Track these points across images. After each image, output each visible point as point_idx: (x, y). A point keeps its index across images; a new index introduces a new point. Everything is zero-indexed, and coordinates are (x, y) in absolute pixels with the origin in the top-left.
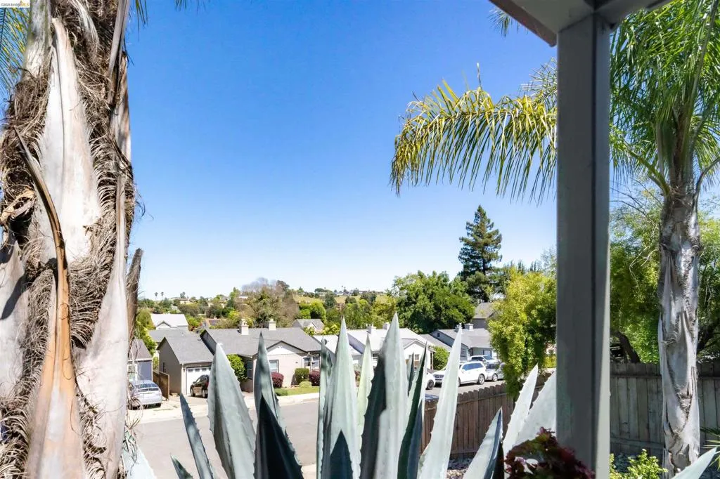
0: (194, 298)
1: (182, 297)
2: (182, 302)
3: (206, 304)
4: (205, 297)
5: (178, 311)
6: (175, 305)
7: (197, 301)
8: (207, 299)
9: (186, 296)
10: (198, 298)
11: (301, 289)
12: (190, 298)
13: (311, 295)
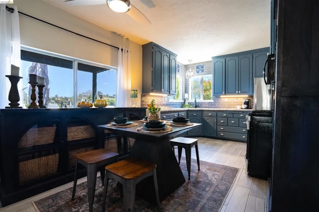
0: (62, 97)
1: (56, 96)
2: (56, 99)
3: (68, 100)
4: (67, 97)
5: (54, 102)
6: (53, 100)
7: (63, 99)
8: (68, 98)
9: (58, 96)
10: (64, 97)
11: (107, 95)
12: (60, 97)
13: (112, 97)
